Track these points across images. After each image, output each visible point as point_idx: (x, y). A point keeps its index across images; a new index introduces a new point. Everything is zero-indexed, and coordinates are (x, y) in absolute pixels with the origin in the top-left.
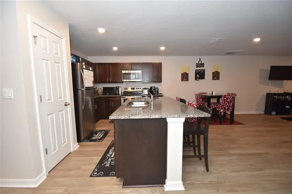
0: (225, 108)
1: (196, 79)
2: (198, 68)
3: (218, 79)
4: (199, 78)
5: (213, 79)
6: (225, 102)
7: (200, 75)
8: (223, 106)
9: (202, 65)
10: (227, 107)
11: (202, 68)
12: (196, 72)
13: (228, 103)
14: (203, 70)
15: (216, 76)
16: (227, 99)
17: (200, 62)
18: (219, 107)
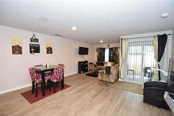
0: (57, 78)
1: (31, 52)
2: (33, 43)
3: (51, 53)
4: (34, 52)
5: (47, 53)
6: (57, 74)
7: (35, 49)
8: (55, 77)
9: (37, 40)
10: (59, 77)
11: (36, 43)
12: (30, 46)
13: (59, 74)
14: (37, 45)
15: (49, 50)
16: (59, 70)
17: (34, 37)
18: (52, 78)
